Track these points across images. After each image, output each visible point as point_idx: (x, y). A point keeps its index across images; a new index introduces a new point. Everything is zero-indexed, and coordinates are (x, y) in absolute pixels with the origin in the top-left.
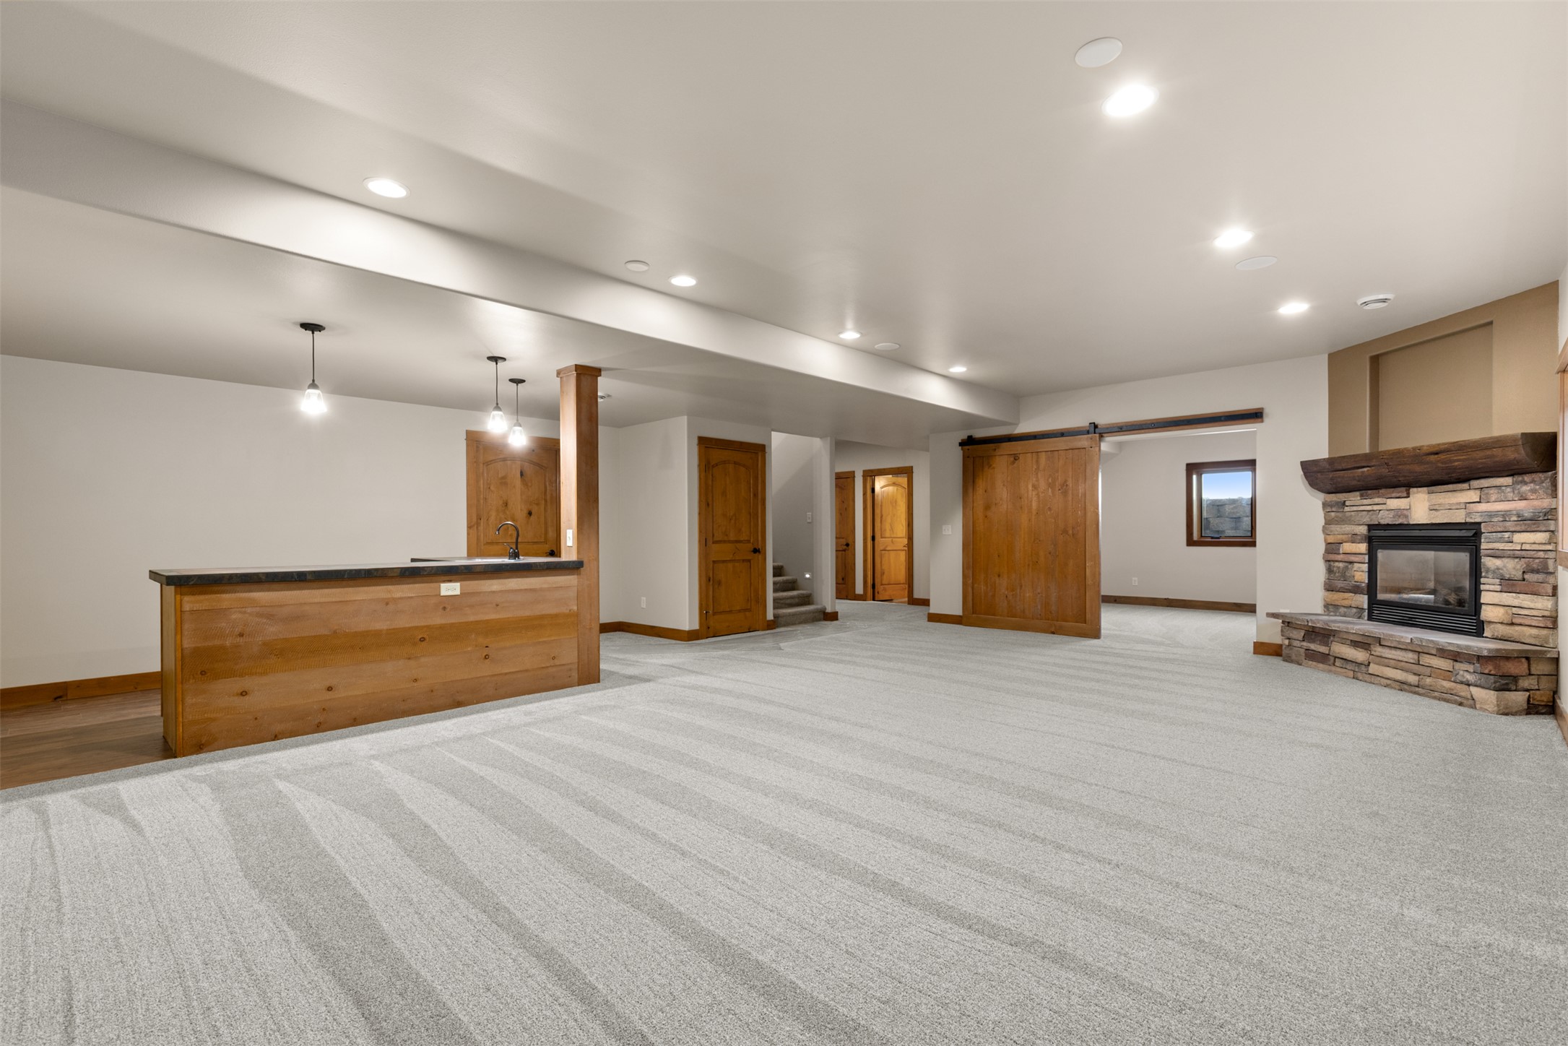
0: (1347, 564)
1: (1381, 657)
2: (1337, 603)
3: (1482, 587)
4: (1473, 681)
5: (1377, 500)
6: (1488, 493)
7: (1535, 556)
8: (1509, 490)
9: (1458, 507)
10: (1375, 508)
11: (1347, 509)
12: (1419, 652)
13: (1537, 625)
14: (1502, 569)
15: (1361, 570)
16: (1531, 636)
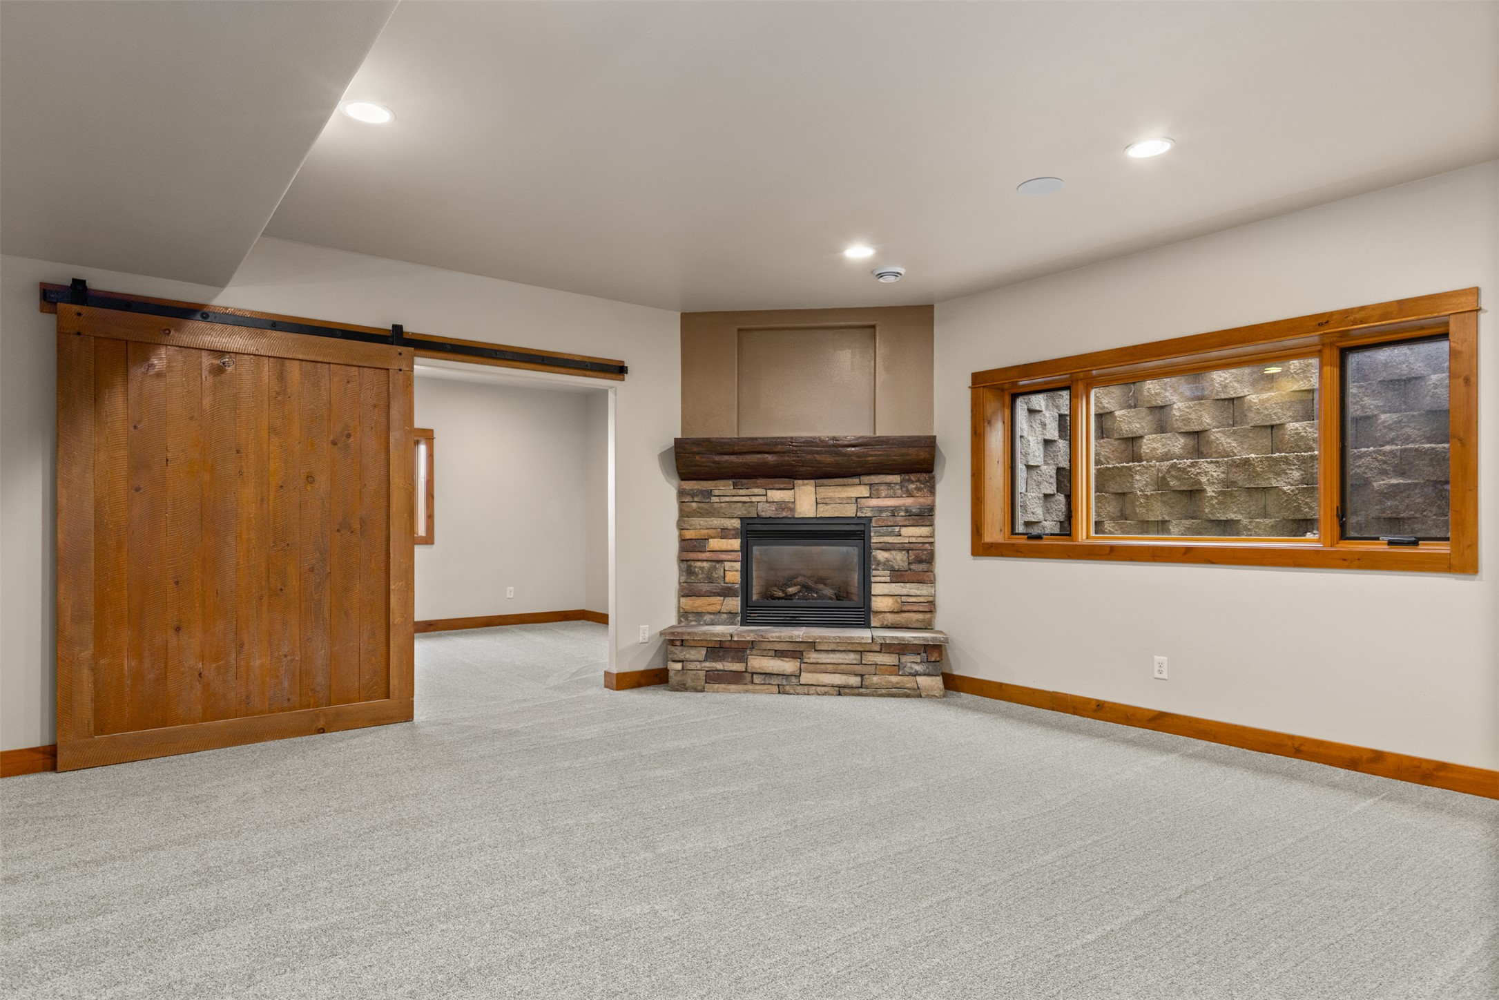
0: (713, 564)
1: (817, 663)
2: (700, 610)
3: (873, 579)
4: (922, 670)
5: (756, 491)
6: (878, 489)
7: (923, 548)
8: (898, 487)
9: (850, 501)
10: (754, 499)
11: (714, 499)
12: (861, 652)
13: (923, 610)
14: (892, 561)
15: (734, 569)
16: (918, 620)
